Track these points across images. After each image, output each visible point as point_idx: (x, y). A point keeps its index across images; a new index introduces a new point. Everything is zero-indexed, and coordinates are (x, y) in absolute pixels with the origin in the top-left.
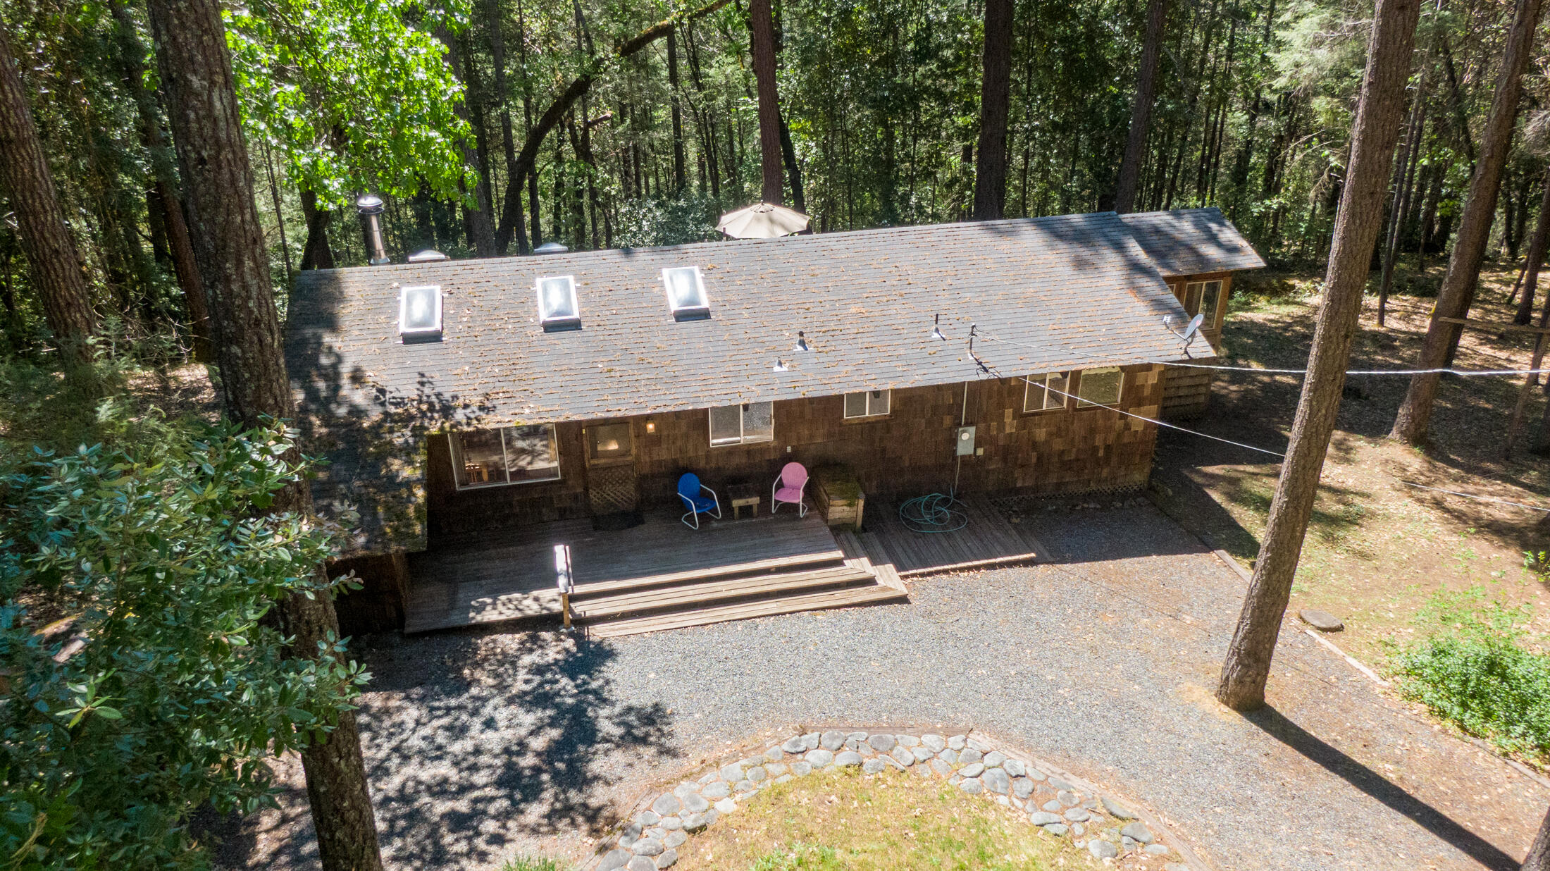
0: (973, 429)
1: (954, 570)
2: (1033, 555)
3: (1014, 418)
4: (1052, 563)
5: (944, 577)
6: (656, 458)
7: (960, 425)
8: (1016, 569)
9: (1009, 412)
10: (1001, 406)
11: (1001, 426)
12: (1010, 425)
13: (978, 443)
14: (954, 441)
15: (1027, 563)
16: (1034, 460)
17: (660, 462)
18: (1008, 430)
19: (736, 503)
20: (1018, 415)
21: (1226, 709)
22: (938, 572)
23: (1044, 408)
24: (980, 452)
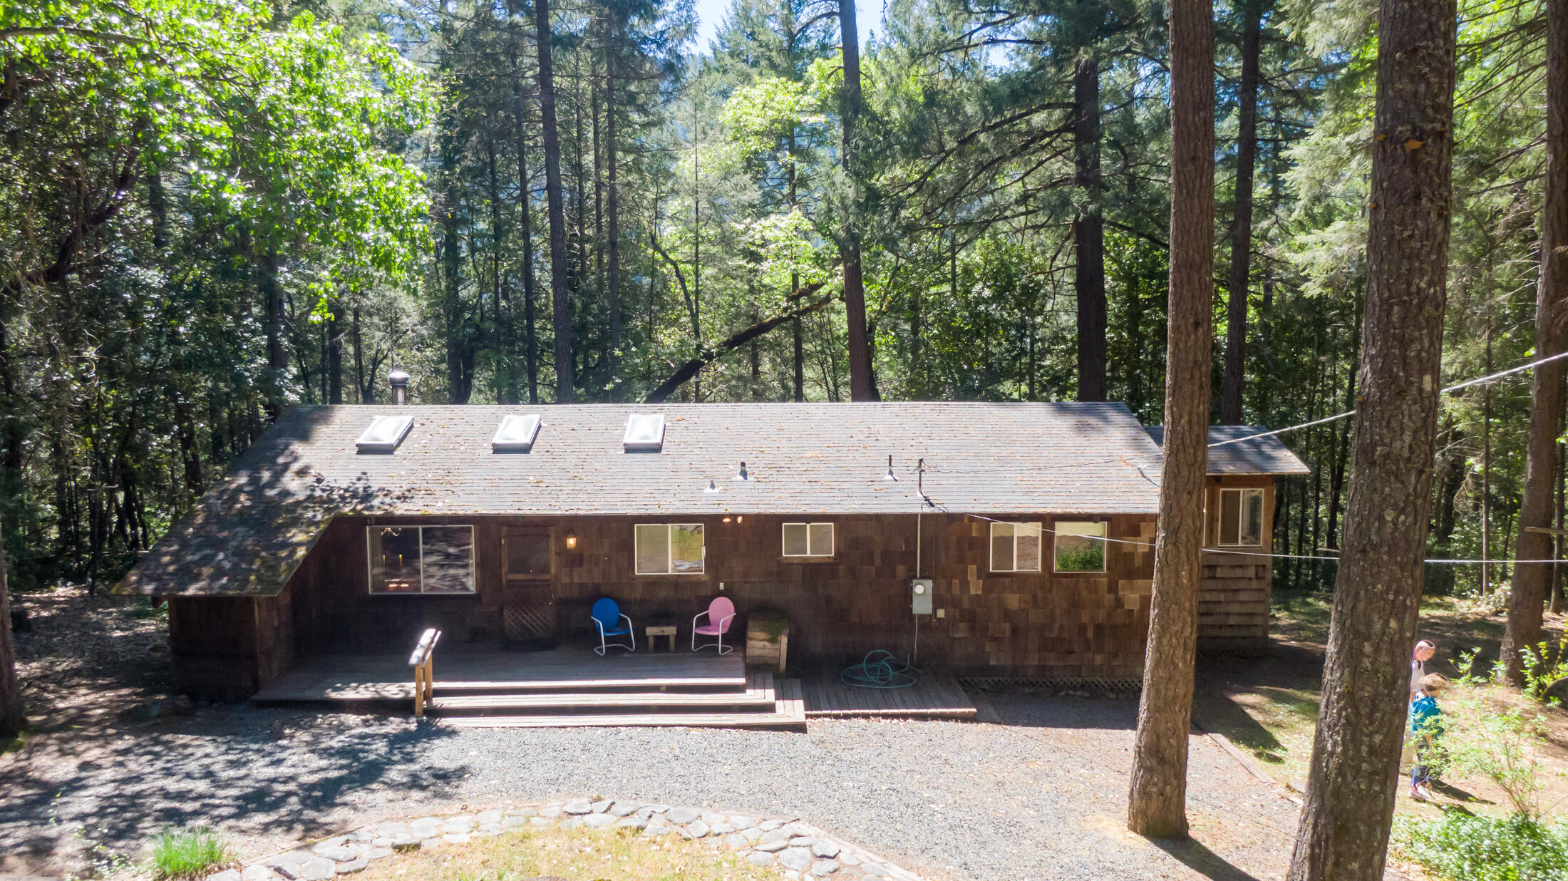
0: (929, 583)
1: (875, 715)
2: (974, 710)
3: (979, 578)
4: (999, 723)
5: (863, 721)
6: (576, 580)
7: (915, 577)
8: (952, 723)
9: (972, 568)
10: (961, 560)
11: (965, 585)
12: (976, 587)
13: (937, 602)
14: (908, 596)
15: (965, 719)
16: (1008, 632)
17: (581, 585)
18: (973, 592)
19: (651, 631)
20: (983, 573)
21: (1133, 834)
22: (856, 716)
23: (1015, 569)
24: (941, 613)
